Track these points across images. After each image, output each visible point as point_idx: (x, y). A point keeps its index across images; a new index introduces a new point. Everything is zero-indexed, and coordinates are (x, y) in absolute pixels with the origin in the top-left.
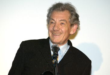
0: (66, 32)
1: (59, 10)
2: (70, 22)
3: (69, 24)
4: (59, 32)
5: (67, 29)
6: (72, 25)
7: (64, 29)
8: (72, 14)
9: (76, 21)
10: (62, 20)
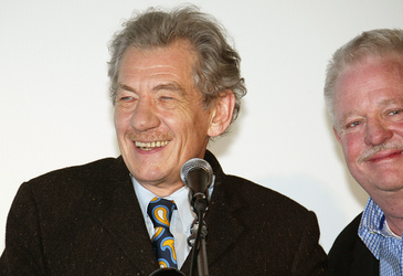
0: (186, 132)
1: (149, 42)
2: (199, 87)
3: (197, 96)
4: (158, 134)
5: (188, 117)
6: (210, 99)
7: (176, 118)
8: (204, 55)
9: (226, 82)
10: (162, 87)
